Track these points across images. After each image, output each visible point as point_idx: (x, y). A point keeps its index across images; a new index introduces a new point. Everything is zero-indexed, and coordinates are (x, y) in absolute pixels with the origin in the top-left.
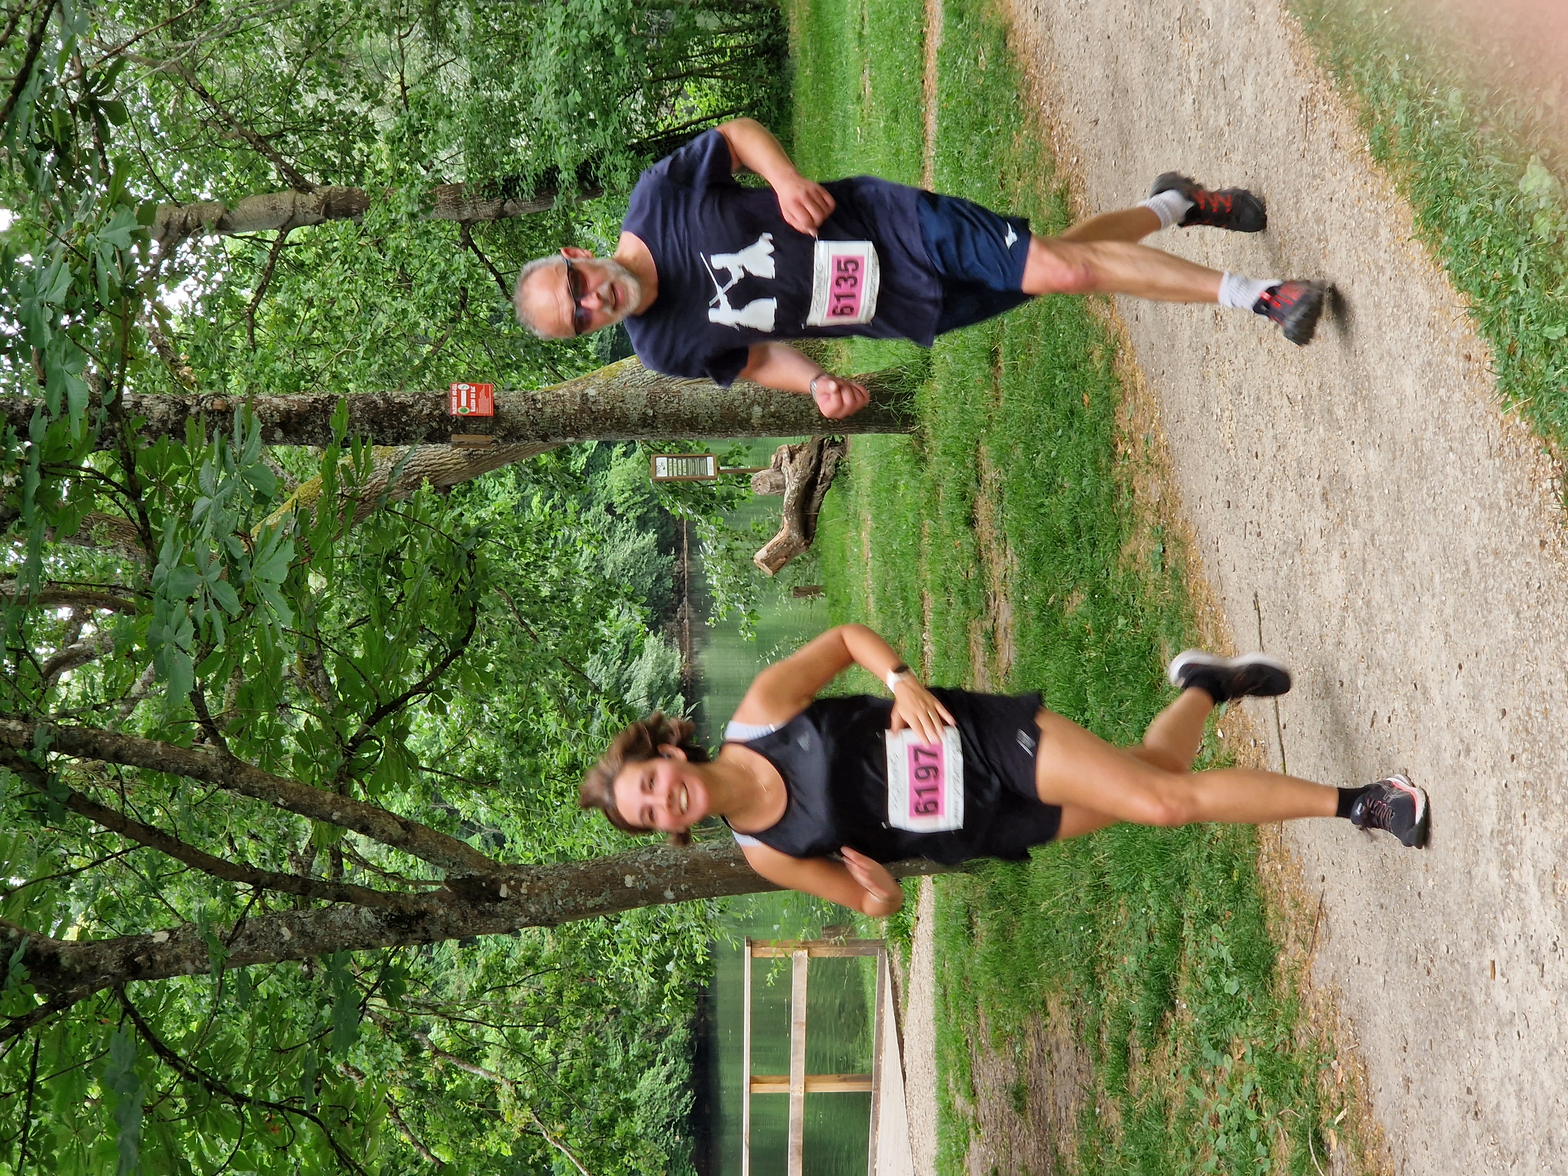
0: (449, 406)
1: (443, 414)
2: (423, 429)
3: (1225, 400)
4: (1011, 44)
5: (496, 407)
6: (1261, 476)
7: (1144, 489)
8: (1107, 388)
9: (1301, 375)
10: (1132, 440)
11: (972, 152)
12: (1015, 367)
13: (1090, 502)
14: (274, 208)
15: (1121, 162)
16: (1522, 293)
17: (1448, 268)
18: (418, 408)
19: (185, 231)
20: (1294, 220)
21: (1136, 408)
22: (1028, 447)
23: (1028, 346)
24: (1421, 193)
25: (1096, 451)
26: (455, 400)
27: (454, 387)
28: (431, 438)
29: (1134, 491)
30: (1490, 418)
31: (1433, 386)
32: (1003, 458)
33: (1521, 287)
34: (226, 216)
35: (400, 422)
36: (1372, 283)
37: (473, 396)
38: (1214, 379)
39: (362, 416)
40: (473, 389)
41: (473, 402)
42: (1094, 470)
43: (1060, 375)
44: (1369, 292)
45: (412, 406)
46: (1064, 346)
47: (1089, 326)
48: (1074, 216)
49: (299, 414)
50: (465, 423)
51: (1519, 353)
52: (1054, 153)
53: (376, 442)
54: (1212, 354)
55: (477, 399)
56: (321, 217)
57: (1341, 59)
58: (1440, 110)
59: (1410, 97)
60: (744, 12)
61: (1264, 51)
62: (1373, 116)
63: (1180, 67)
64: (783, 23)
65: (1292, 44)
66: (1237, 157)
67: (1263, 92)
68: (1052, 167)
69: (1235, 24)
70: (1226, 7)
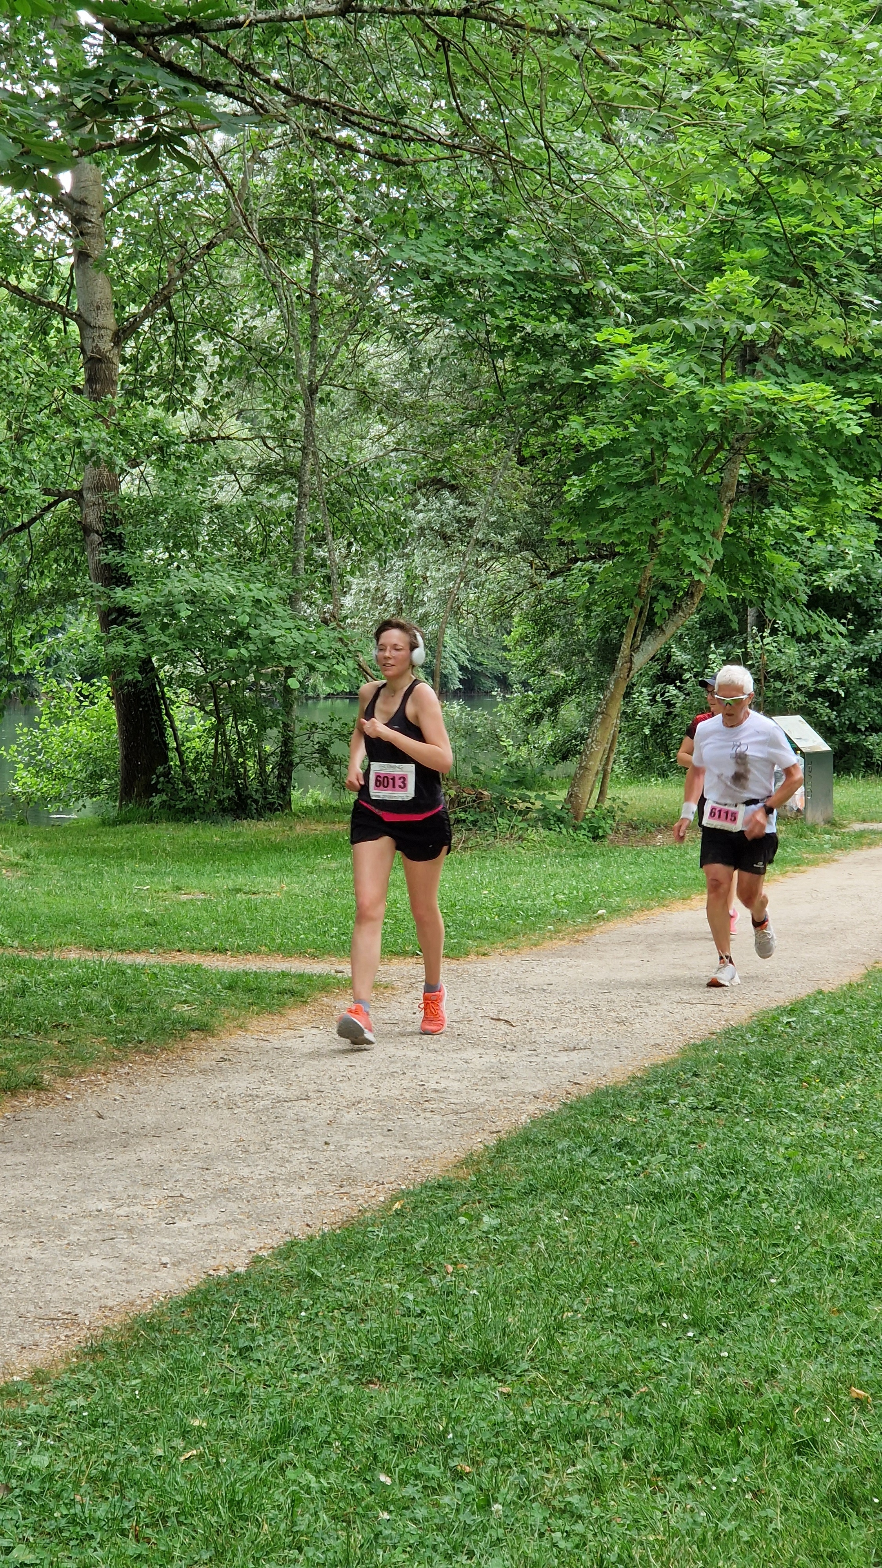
4: (193, 1035)
14: (98, 308)
19: (78, 219)
34: (91, 260)
48: (14, 1095)
52: (80, 1076)
56: (89, 354)
57: (102, 1351)
58: (31, 1447)
59: (50, 1417)
60: (279, 777)
61: (131, 1277)
62: (42, 1383)
63: (135, 1197)
64: (268, 814)
65: (132, 1304)
66: (35, 1253)
67: (92, 1276)
68: (66, 1074)
69: (162, 1249)
70: (181, 1241)
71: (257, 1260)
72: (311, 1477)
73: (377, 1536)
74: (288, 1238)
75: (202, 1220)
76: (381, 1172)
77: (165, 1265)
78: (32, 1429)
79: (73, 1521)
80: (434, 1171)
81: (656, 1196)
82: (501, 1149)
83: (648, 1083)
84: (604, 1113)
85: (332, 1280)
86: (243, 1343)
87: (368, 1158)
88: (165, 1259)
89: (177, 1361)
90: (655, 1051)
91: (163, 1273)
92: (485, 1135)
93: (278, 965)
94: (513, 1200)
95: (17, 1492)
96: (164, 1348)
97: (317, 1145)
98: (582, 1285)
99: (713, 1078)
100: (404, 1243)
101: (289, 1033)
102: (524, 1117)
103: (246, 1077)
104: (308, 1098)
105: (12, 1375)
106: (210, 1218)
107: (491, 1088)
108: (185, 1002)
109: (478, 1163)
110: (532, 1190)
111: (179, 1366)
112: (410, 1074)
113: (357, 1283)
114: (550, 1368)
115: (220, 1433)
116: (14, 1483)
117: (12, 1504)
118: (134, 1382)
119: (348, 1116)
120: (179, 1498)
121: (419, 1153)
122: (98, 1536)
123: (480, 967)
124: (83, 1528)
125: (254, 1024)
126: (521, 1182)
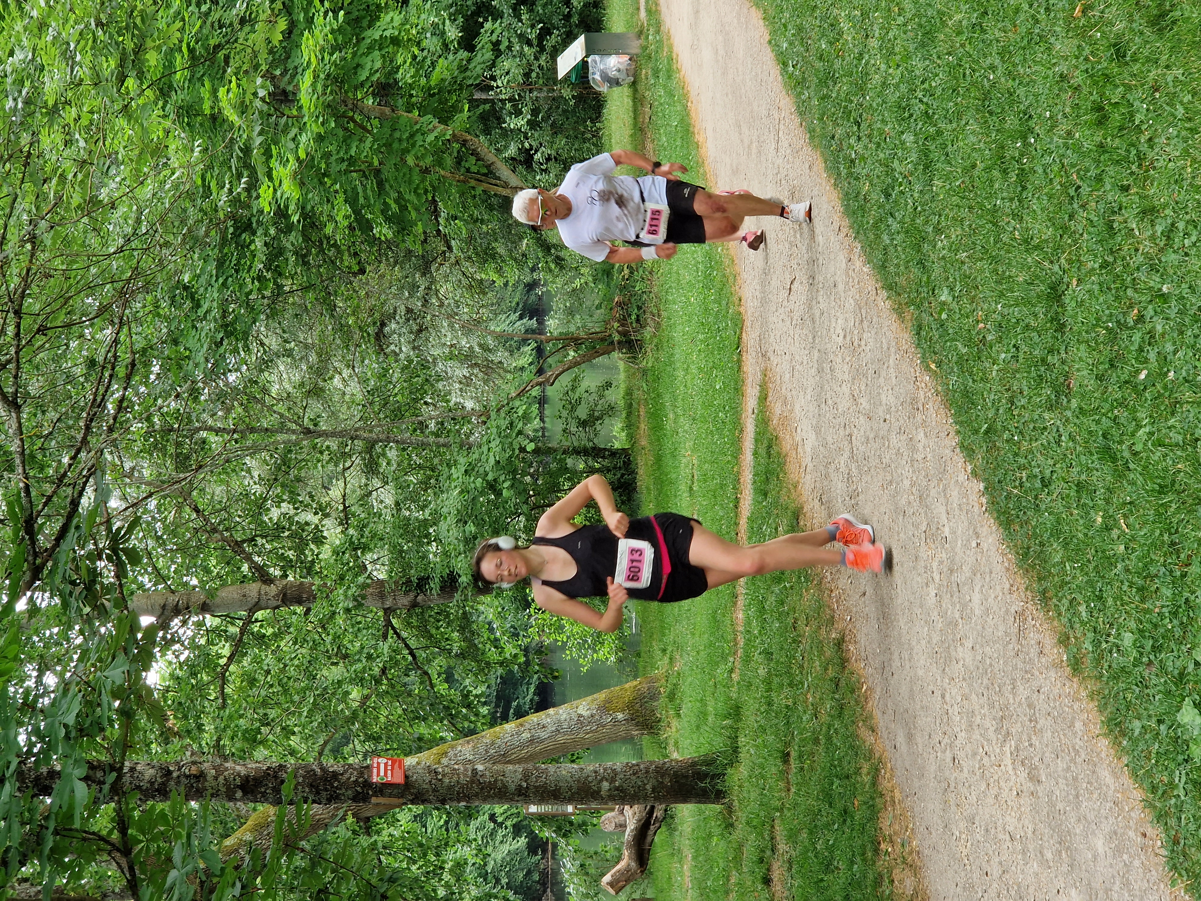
0: (371, 776)
1: (366, 781)
2: (350, 792)
3: (962, 825)
4: (802, 523)
5: (406, 777)
6: (990, 891)
7: (901, 881)
8: (872, 798)
9: (1019, 819)
10: (891, 841)
11: (772, 599)
12: (802, 769)
13: (859, 884)
14: (244, 596)
15: (882, 627)
16: (1183, 798)
17: (1127, 765)
18: (347, 776)
19: (177, 611)
20: (1011, 701)
21: (894, 816)
22: (811, 833)
23: (813, 754)
24: (1105, 704)
25: (863, 847)
26: (375, 770)
27: (375, 760)
28: (355, 799)
29: (893, 881)
30: (1162, 886)
31: (1118, 851)
32: (792, 836)
33: (1182, 793)
34: (208, 601)
35: (333, 787)
36: (1071, 761)
37: (389, 768)
38: (953, 808)
39: (304, 781)
40: (390, 763)
41: (389, 772)
42: (862, 860)
43: (837, 782)
44: (1068, 768)
45: (342, 774)
46: (840, 760)
47: (859, 747)
48: (847, 660)
49: (255, 779)
50: (383, 789)
51: (1182, 842)
52: (833, 610)
53: (314, 802)
54: (952, 789)
55: (392, 770)
56: (279, 603)
57: (1044, 592)
58: (1118, 646)
59: (1095, 632)
60: (603, 457)
61: (987, 570)
62: (1068, 638)
63: (926, 567)
64: (633, 466)
65: (1008, 569)
66: (969, 644)
67: (987, 600)
68: (832, 621)
69: (966, 546)
70: (959, 532)
71: (974, 473)
72: (1141, 432)
73: (1187, 381)
74: (958, 450)
75: (944, 516)
76: (907, 379)
77: (978, 544)
78: (1104, 645)
79: (1174, 614)
80: (906, 338)
81: (926, 167)
82: (890, 287)
83: (839, 174)
84: (862, 208)
85: (990, 416)
86: (1038, 484)
87: (897, 389)
88: (974, 544)
89: (1052, 535)
90: (815, 169)
91: (985, 546)
92: (879, 299)
93: (748, 458)
94: (929, 278)
95: (1152, 657)
96: (1042, 544)
97: (886, 428)
98: (995, 224)
99: (836, 124)
100: (961, 361)
101: (800, 450)
102: (865, 269)
103: (834, 483)
104: (850, 435)
105: (1062, 661)
106: (942, 509)
107: (843, 294)
108: (776, 529)
109: (900, 304)
110: (920, 262)
111: (1056, 533)
112: (832, 357)
113: (992, 397)
114: (1058, 248)
115: (1108, 502)
116: (1145, 659)
117: (1161, 661)
118: (1068, 568)
119: (864, 404)
120: (1157, 532)
121: (893, 350)
122: (1186, 594)
123: (750, 304)
124: (1180, 607)
125: (793, 476)
126: (915, 271)
